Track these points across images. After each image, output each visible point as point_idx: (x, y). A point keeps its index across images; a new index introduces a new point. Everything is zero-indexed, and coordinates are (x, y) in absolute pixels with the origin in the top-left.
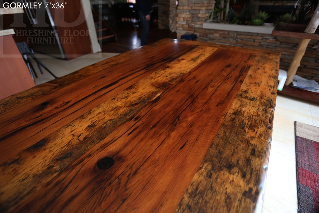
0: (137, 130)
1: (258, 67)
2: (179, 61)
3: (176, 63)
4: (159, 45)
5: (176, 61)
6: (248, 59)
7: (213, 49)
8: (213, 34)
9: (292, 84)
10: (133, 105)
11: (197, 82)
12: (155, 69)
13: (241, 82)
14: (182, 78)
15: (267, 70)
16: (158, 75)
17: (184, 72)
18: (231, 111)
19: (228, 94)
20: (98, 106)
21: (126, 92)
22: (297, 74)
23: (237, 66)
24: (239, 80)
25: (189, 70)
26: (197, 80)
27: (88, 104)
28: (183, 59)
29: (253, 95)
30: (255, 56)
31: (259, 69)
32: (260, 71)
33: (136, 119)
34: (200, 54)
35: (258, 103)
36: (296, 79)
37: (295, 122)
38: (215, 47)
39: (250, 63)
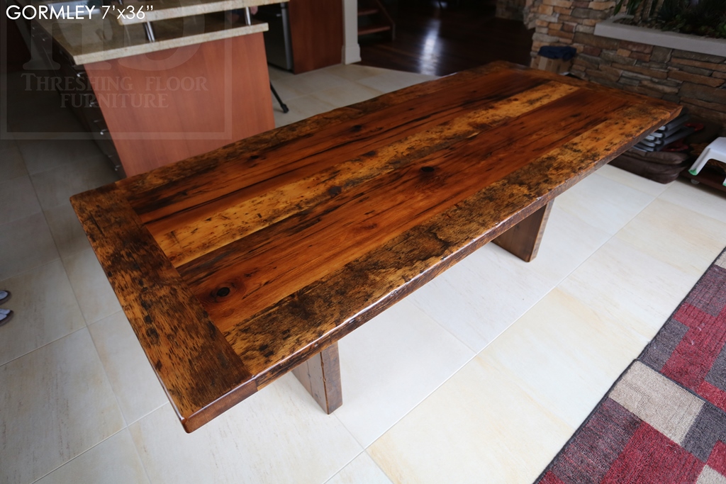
0: (450, 157)
1: (618, 121)
2: (510, 101)
3: (505, 104)
4: (487, 73)
5: (505, 101)
6: (614, 110)
7: (571, 89)
8: (615, 49)
10: (448, 139)
11: (523, 128)
12: (475, 108)
14: (507, 122)
16: (477, 115)
17: (511, 116)
18: (545, 156)
19: (553, 143)
20: (413, 135)
21: (440, 127)
23: (587, 117)
24: (578, 131)
25: (518, 114)
26: (524, 126)
27: (402, 132)
28: (516, 100)
29: (580, 148)
30: (630, 106)
31: (618, 124)
32: (615, 126)
33: (451, 149)
34: (545, 94)
35: (580, 155)
38: (576, 86)
39: (612, 115)
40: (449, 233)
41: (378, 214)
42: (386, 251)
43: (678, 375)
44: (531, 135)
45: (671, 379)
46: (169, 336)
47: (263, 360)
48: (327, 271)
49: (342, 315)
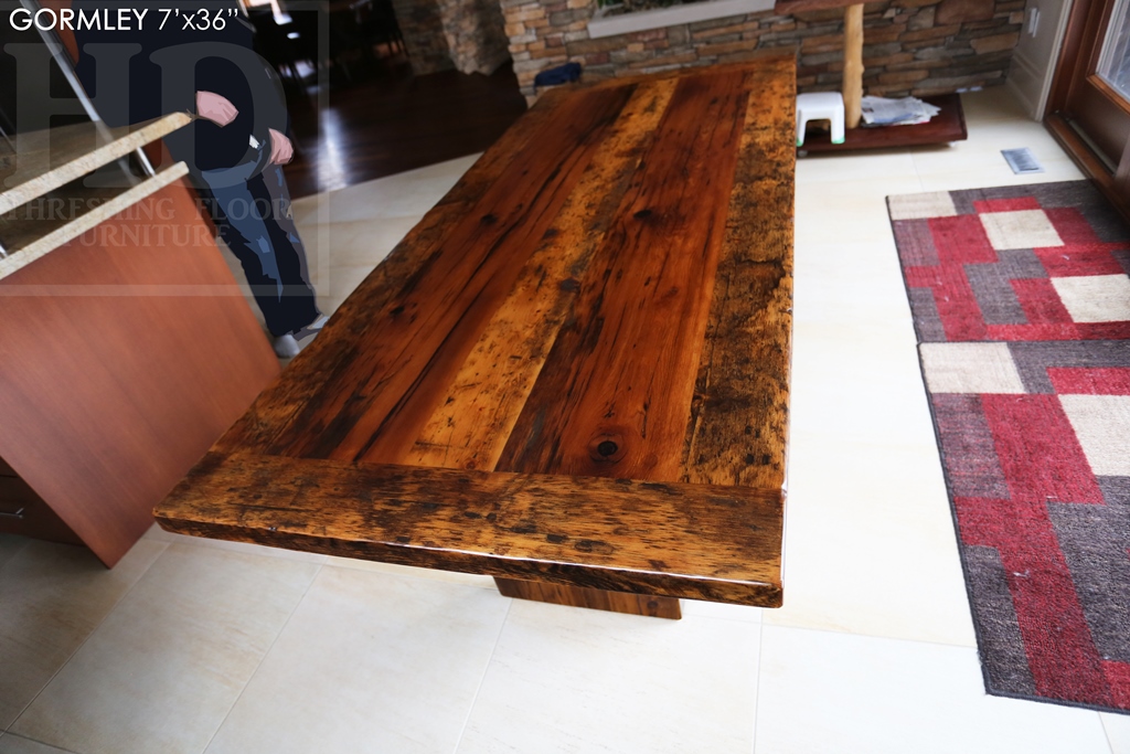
0: (648, 193)
1: (762, 88)
2: (626, 118)
5: (619, 120)
6: (743, 82)
8: (623, 47)
9: (862, 120)
10: (618, 179)
11: (679, 134)
13: (744, 115)
14: (654, 137)
15: (776, 89)
16: (613, 145)
17: (650, 129)
18: (742, 146)
19: (732, 133)
21: (590, 173)
22: (866, 94)
23: (728, 98)
24: (739, 113)
25: (655, 125)
26: (678, 132)
27: (553, 197)
28: (630, 114)
29: (764, 125)
30: (752, 73)
31: (763, 91)
32: (766, 94)
33: (636, 186)
34: (652, 97)
35: (773, 130)
36: (871, 106)
37: (887, 198)
38: (671, 77)
39: (747, 86)
40: (761, 251)
41: (660, 277)
42: (727, 302)
43: (964, 334)
44: (697, 135)
45: (962, 341)
46: (616, 532)
47: (768, 469)
48: (695, 355)
49: (779, 379)
